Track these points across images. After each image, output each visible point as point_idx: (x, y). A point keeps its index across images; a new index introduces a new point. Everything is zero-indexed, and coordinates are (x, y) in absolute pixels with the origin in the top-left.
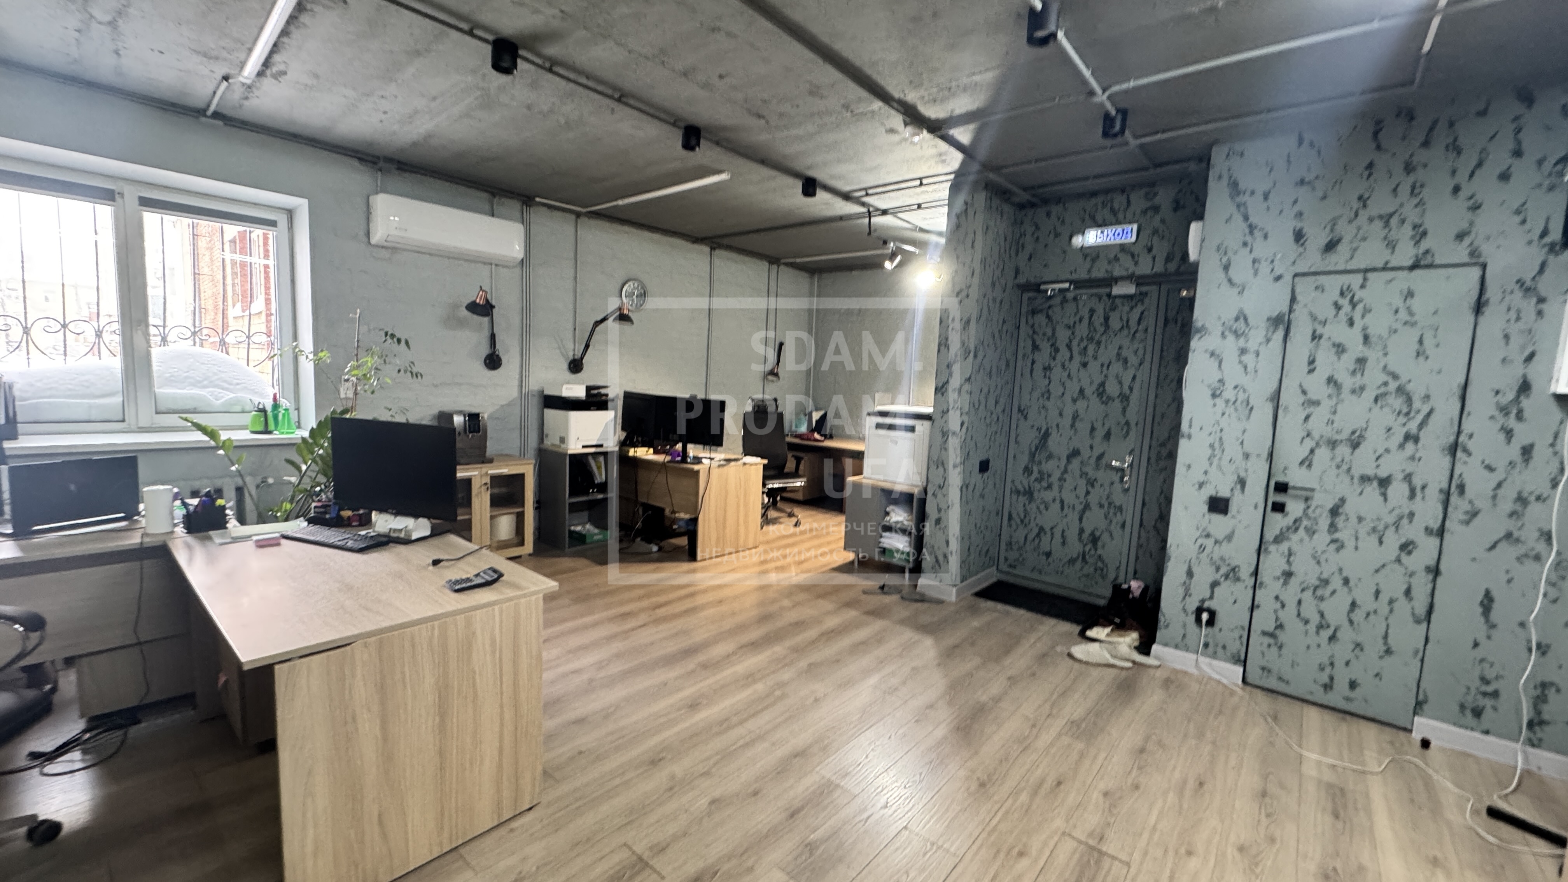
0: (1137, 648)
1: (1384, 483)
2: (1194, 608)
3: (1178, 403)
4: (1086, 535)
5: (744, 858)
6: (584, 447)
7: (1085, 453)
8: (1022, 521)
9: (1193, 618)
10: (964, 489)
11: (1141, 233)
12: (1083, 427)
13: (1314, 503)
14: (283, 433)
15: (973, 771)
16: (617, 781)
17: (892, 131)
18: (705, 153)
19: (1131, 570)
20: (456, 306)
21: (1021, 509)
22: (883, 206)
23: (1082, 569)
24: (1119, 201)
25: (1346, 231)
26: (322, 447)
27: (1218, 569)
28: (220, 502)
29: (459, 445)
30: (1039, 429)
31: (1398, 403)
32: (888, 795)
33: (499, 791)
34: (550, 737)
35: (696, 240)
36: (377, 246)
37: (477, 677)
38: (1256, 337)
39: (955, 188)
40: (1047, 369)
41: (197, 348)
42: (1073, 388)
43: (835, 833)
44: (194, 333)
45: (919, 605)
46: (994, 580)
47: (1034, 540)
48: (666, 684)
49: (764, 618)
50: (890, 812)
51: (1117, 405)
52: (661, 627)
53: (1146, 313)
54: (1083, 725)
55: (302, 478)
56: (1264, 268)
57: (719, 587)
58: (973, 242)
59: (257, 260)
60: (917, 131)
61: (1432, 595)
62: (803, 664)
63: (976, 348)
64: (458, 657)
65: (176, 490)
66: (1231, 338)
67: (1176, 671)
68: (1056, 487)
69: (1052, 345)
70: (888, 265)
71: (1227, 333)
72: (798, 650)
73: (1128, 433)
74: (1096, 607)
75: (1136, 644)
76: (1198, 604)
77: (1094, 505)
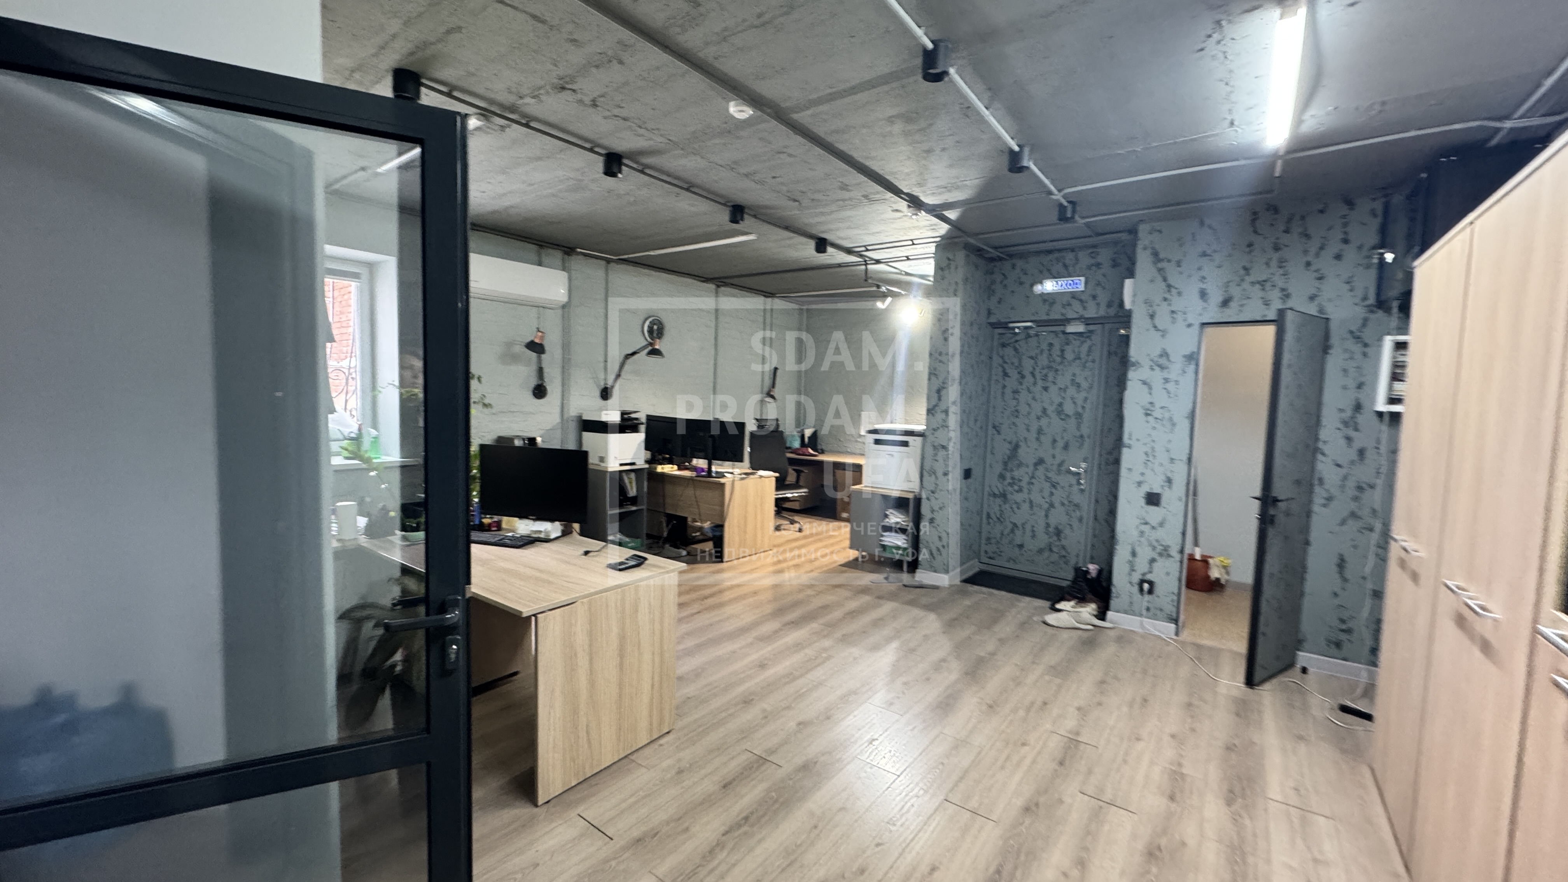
0: (1096, 616)
2: (1138, 581)
3: (1120, 420)
4: (1051, 529)
6: (621, 465)
7: (1049, 460)
8: (998, 519)
9: (1137, 588)
11: (1088, 285)
12: (1046, 440)
15: (983, 699)
17: (897, 211)
18: (745, 222)
19: (1088, 556)
20: (518, 344)
21: (997, 508)
22: (879, 257)
23: (1049, 557)
24: (1069, 257)
25: (1236, 292)
27: (1154, 548)
30: (1011, 442)
33: (651, 716)
34: (680, 680)
35: (706, 280)
37: (641, 631)
38: (1175, 371)
39: (941, 247)
40: (1016, 392)
42: (1037, 408)
45: (918, 590)
46: (976, 570)
47: (1009, 535)
51: (1072, 422)
53: (1093, 349)
54: (1059, 668)
56: (1180, 318)
57: (738, 586)
60: (914, 212)
62: (838, 634)
64: (631, 615)
66: (1157, 370)
67: (1125, 630)
68: (1025, 490)
69: (1019, 373)
70: (880, 304)
71: (1154, 366)
72: (833, 626)
73: (1082, 444)
74: (1061, 588)
75: (1095, 613)
76: (1140, 577)
77: (1057, 504)
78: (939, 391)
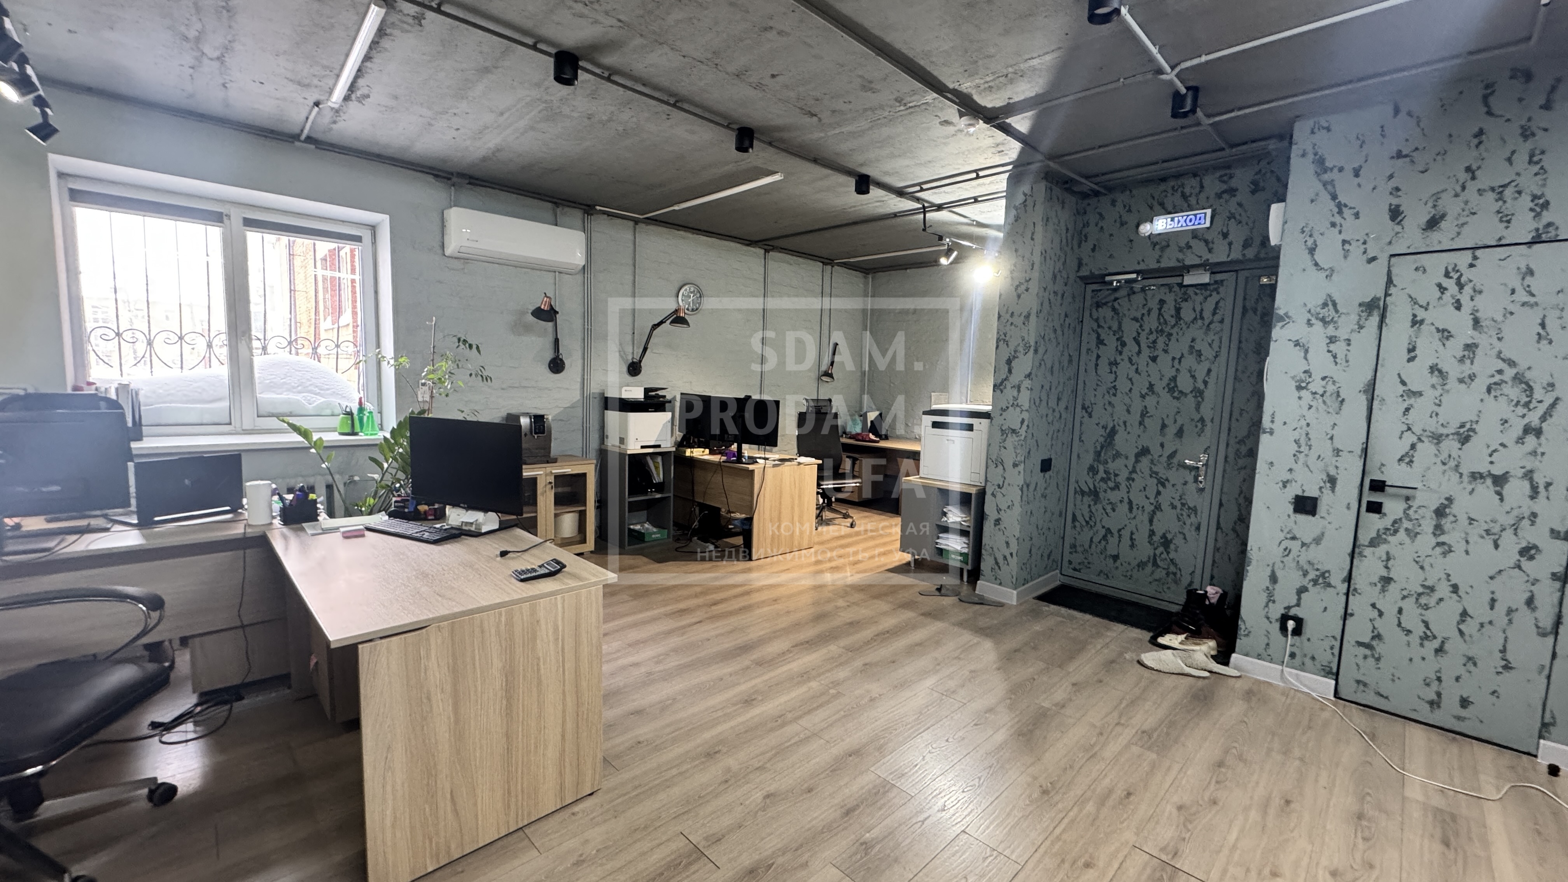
0: (1214, 657)
1: (1500, 481)
2: (1279, 616)
3: (1259, 397)
4: (1156, 538)
5: (799, 852)
6: (642, 447)
7: (1155, 450)
8: (1087, 522)
9: (1277, 625)
10: (1025, 488)
11: (1215, 220)
12: (1153, 424)
13: (1415, 504)
14: (367, 435)
15: (1035, 778)
16: (674, 772)
17: (947, 123)
18: (759, 154)
19: (1207, 576)
20: (523, 313)
21: (1086, 510)
22: (938, 201)
23: (1153, 573)
24: (1191, 185)
25: (1451, 206)
26: (401, 446)
27: (1305, 574)
28: (312, 496)
29: (524, 445)
30: (1105, 427)
31: (1515, 392)
32: (946, 798)
33: (561, 774)
34: (610, 727)
35: (751, 243)
36: (449, 257)
37: (541, 663)
38: (1346, 326)
39: (1015, 180)
40: (1114, 363)
41: (293, 357)
42: (1141, 385)
43: (890, 834)
44: (290, 343)
45: (978, 607)
46: (1058, 583)
47: (1100, 542)
48: (722, 679)
49: (819, 618)
50: (948, 816)
51: (1190, 401)
52: (718, 624)
53: (1221, 304)
54: (1155, 735)
55: (383, 475)
56: (1355, 249)
57: (774, 586)
58: (1033, 234)
59: (345, 275)
60: (971, 122)
61: (1561, 604)
62: (858, 663)
63: (1036, 343)
64: (524, 644)
65: (274, 486)
66: (1318, 325)
67: (1260, 682)
68: (1123, 486)
69: (1118, 339)
70: (944, 261)
71: (1314, 321)
72: (855, 650)
73: (1202, 430)
74: (1169, 614)
75: (1214, 653)
76: (1283, 611)
77: (1165, 506)
78: (1009, 362)
